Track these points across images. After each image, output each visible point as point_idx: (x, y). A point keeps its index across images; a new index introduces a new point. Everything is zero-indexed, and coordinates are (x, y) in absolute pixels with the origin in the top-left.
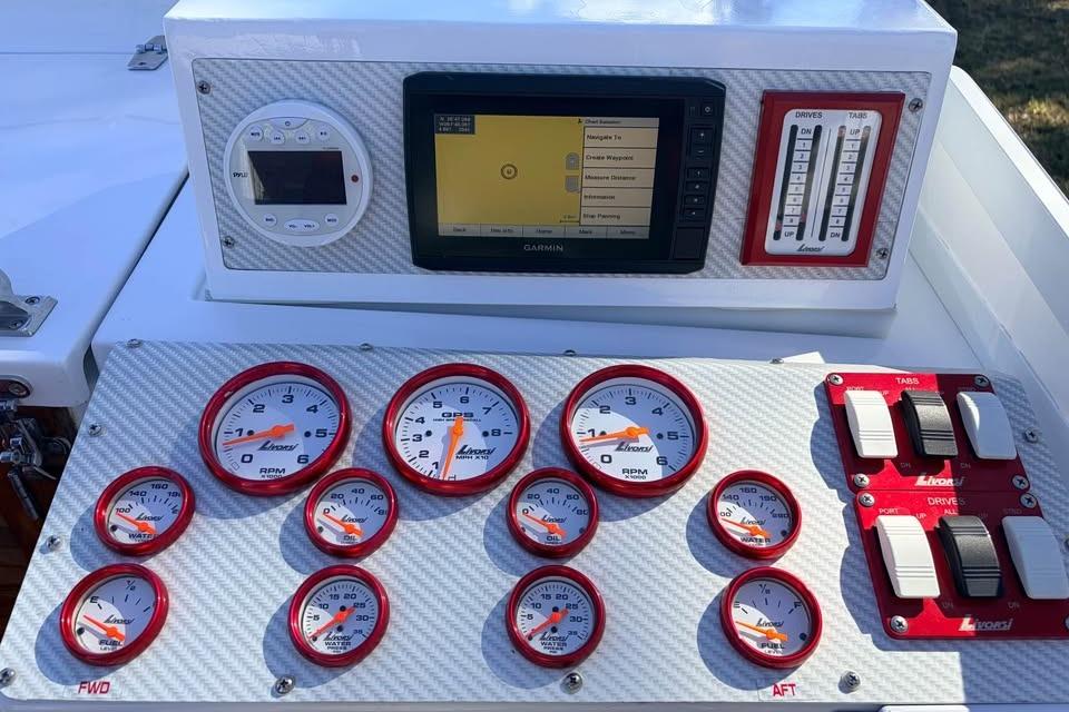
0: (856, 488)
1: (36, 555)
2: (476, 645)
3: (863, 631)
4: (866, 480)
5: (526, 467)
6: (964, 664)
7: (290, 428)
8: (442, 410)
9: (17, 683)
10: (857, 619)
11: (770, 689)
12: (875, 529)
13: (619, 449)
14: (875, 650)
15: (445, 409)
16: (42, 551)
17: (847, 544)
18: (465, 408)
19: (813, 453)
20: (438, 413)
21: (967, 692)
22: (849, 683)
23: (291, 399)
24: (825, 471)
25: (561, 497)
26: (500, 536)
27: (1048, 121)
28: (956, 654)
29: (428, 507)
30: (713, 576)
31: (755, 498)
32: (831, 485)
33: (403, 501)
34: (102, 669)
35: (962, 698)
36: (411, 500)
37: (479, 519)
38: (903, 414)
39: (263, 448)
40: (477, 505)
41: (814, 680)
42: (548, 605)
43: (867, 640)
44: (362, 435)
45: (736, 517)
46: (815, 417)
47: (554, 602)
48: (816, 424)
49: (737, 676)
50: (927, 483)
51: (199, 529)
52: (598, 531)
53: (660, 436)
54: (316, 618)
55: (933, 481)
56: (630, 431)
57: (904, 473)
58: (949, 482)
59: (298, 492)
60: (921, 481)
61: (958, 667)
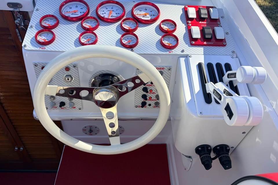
0: (188, 23)
1: (28, 29)
2: (114, 45)
3: (186, 44)
4: (190, 22)
5: (125, 17)
6: (204, 49)
7: (77, 11)
8: (108, 10)
9: (27, 47)
10: (185, 43)
11: (168, 52)
12: (190, 29)
13: (143, 17)
14: (188, 47)
15: (108, 9)
16: (29, 28)
17: (185, 32)
18: (112, 9)
19: (180, 18)
20: (107, 10)
21: (204, 53)
22: (183, 51)
23: (77, 7)
24: (183, 21)
25: (131, 24)
26: (119, 29)
27: (261, 4)
28: (203, 48)
29: (105, 24)
30: (159, 36)
31: (168, 25)
32: (183, 23)
33: (100, 23)
34: (44, 46)
35: (203, 54)
36: (102, 23)
37: (115, 26)
38: (198, 12)
39: (72, 14)
40: (115, 24)
41: (177, 51)
42: (128, 40)
43: (187, 46)
44: (92, 13)
45: (165, 27)
46: (182, 13)
47: (129, 39)
48: (182, 14)
49: (162, 50)
50: (202, 23)
51: (60, 26)
52: (138, 29)
53: (151, 15)
54: (84, 40)
55: (202, 22)
56: (145, 14)
57: (197, 21)
58: (206, 23)
59: (79, 21)
60: (200, 22)
61: (203, 49)
